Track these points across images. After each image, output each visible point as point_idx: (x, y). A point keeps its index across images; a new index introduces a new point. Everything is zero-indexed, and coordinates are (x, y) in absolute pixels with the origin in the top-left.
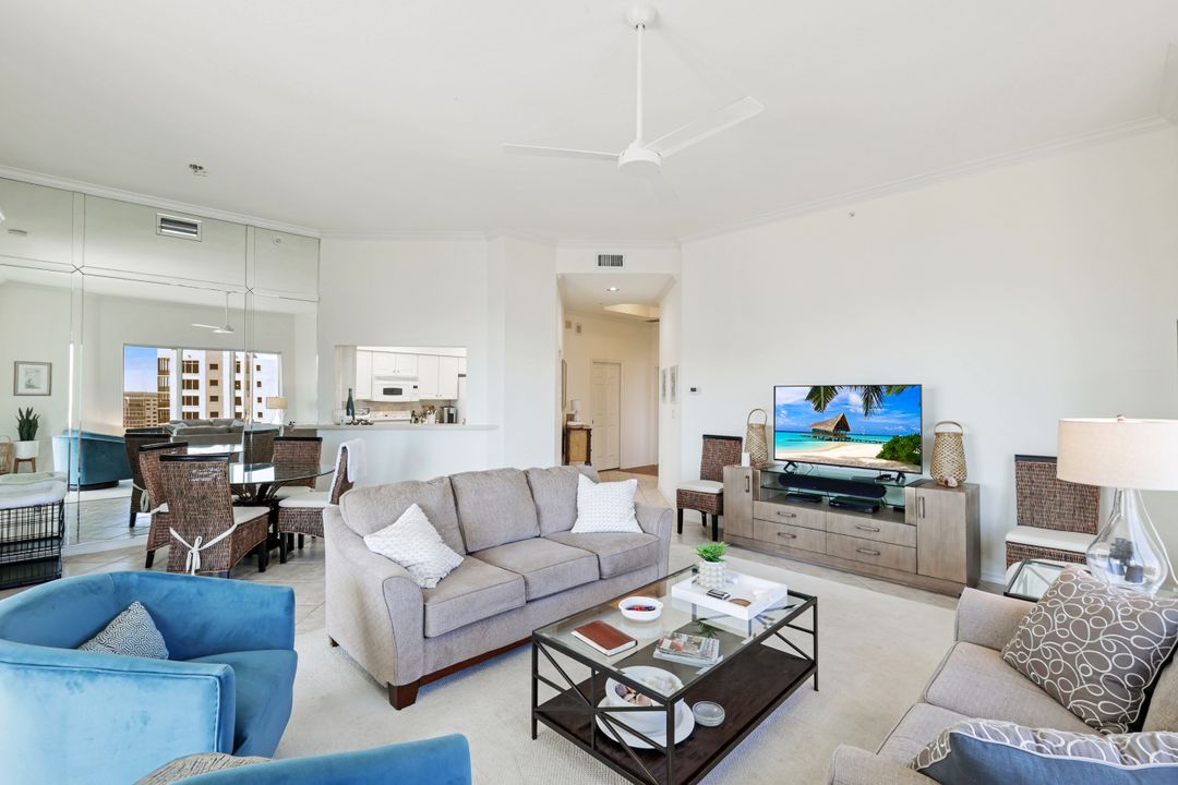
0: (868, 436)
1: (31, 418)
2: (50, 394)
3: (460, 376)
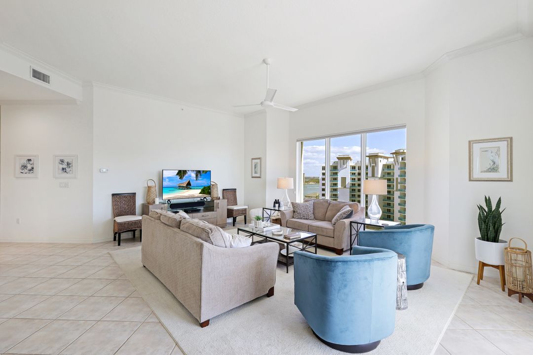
0: (196, 187)
2: (470, 180)
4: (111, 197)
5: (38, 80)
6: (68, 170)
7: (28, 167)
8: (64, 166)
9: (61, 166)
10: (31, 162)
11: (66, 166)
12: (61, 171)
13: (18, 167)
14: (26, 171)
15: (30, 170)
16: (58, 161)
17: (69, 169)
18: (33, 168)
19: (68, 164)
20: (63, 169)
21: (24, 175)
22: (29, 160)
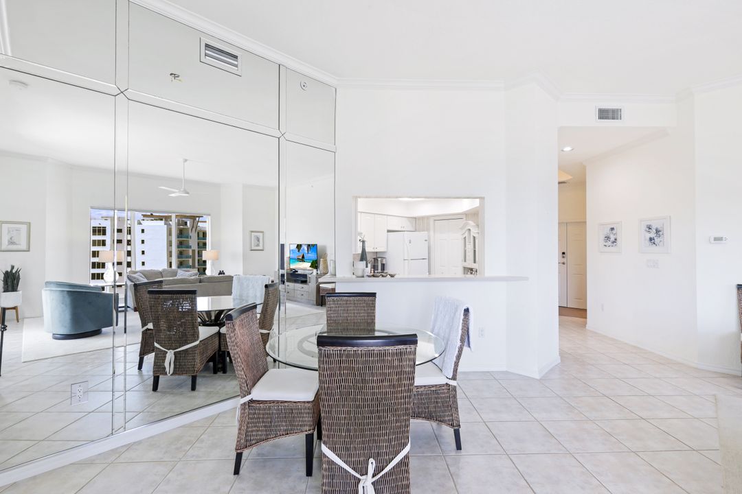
1: (14, 271)
2: (29, 251)
3: (389, 231)
4: (735, 291)
5: (606, 120)
6: (657, 240)
7: (611, 239)
8: (653, 235)
9: (648, 236)
10: (614, 232)
11: (655, 235)
12: (648, 242)
13: (602, 237)
14: (609, 243)
15: (613, 242)
16: (644, 228)
17: (659, 239)
18: (616, 240)
19: (657, 231)
20: (651, 239)
21: (607, 249)
22: (612, 229)
